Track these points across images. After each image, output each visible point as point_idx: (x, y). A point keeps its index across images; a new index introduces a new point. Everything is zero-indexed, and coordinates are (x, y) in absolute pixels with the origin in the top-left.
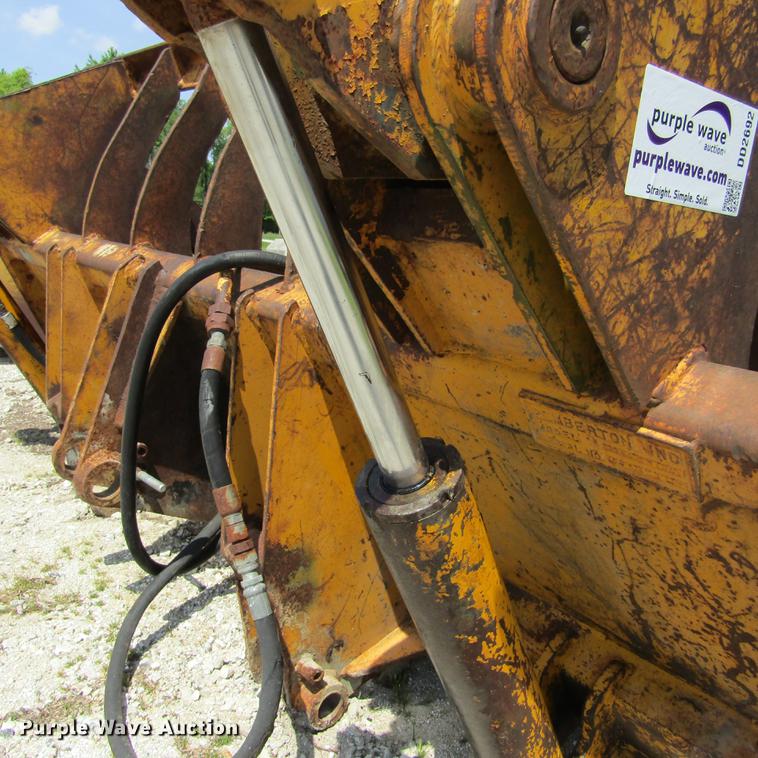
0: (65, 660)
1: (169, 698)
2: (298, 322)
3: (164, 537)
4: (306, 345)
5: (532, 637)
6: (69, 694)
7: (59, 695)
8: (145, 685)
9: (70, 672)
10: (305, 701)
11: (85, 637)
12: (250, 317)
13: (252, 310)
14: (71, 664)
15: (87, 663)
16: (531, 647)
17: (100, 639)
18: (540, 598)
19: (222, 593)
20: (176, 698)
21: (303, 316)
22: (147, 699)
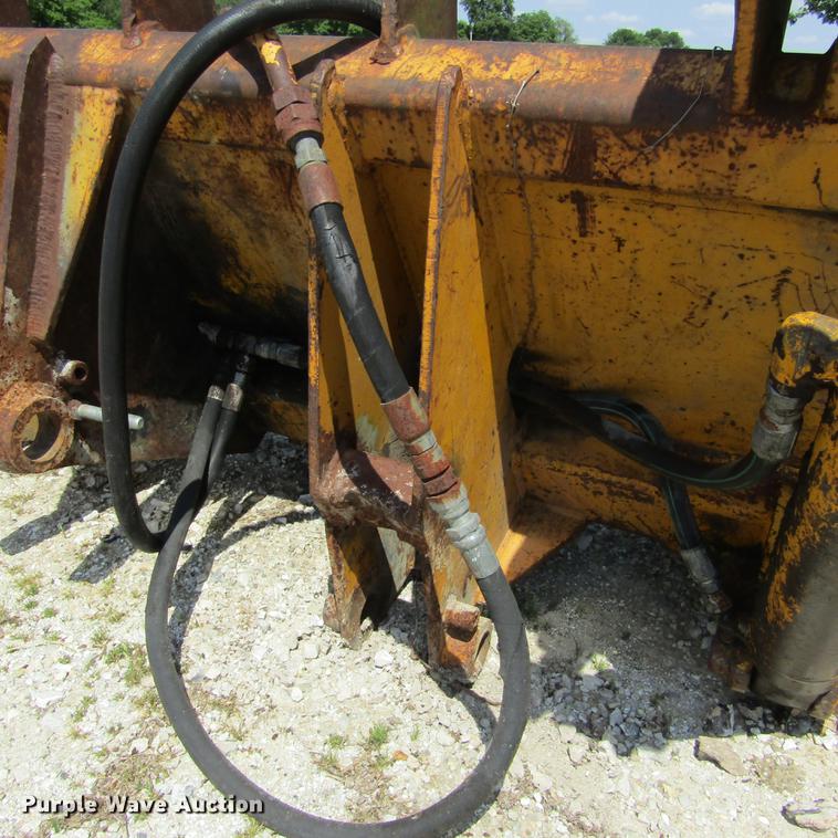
0: (65, 713)
1: (263, 710)
2: (464, 104)
3: (67, 492)
4: (470, 146)
5: (743, 499)
6: (113, 758)
7: (100, 766)
8: (217, 705)
9: (86, 725)
10: (457, 654)
11: (68, 668)
12: (333, 110)
13: (337, 97)
14: (80, 715)
15: (103, 703)
16: (744, 511)
17: (93, 662)
18: (731, 452)
19: (220, 548)
20: (272, 708)
21: (471, 93)
22: (235, 722)
